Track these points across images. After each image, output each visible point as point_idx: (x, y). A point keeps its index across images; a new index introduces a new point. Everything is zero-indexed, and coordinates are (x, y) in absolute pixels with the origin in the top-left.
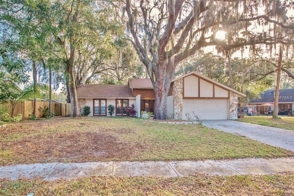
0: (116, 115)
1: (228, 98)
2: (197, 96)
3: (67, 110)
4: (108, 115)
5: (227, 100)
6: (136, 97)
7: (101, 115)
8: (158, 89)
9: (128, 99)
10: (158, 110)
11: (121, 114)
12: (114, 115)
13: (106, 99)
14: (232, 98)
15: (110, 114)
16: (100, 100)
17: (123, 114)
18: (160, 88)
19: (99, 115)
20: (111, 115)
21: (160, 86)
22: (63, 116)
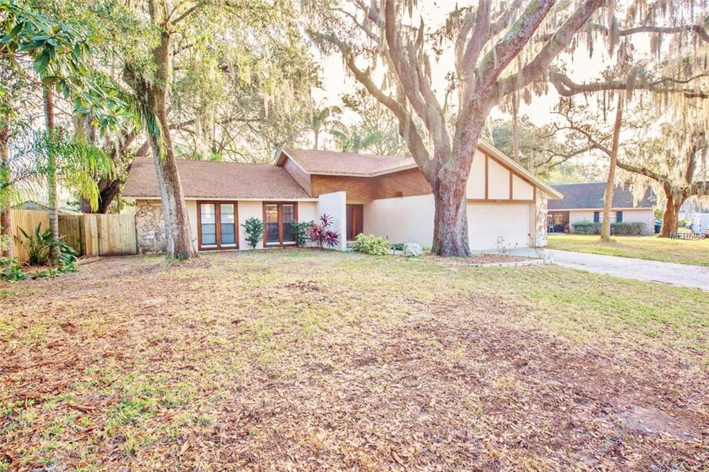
0: (265, 246)
1: (534, 201)
2: (483, 198)
3: (104, 234)
4: (244, 245)
5: (529, 206)
6: (318, 197)
7: (222, 246)
8: (458, 177)
9: (295, 203)
10: (451, 232)
11: (279, 243)
12: (260, 245)
13: (237, 201)
14: (539, 201)
15: (250, 242)
16: (217, 204)
17: (284, 243)
18: (462, 175)
19: (216, 246)
20: (254, 246)
21: (464, 169)
22: (91, 254)
